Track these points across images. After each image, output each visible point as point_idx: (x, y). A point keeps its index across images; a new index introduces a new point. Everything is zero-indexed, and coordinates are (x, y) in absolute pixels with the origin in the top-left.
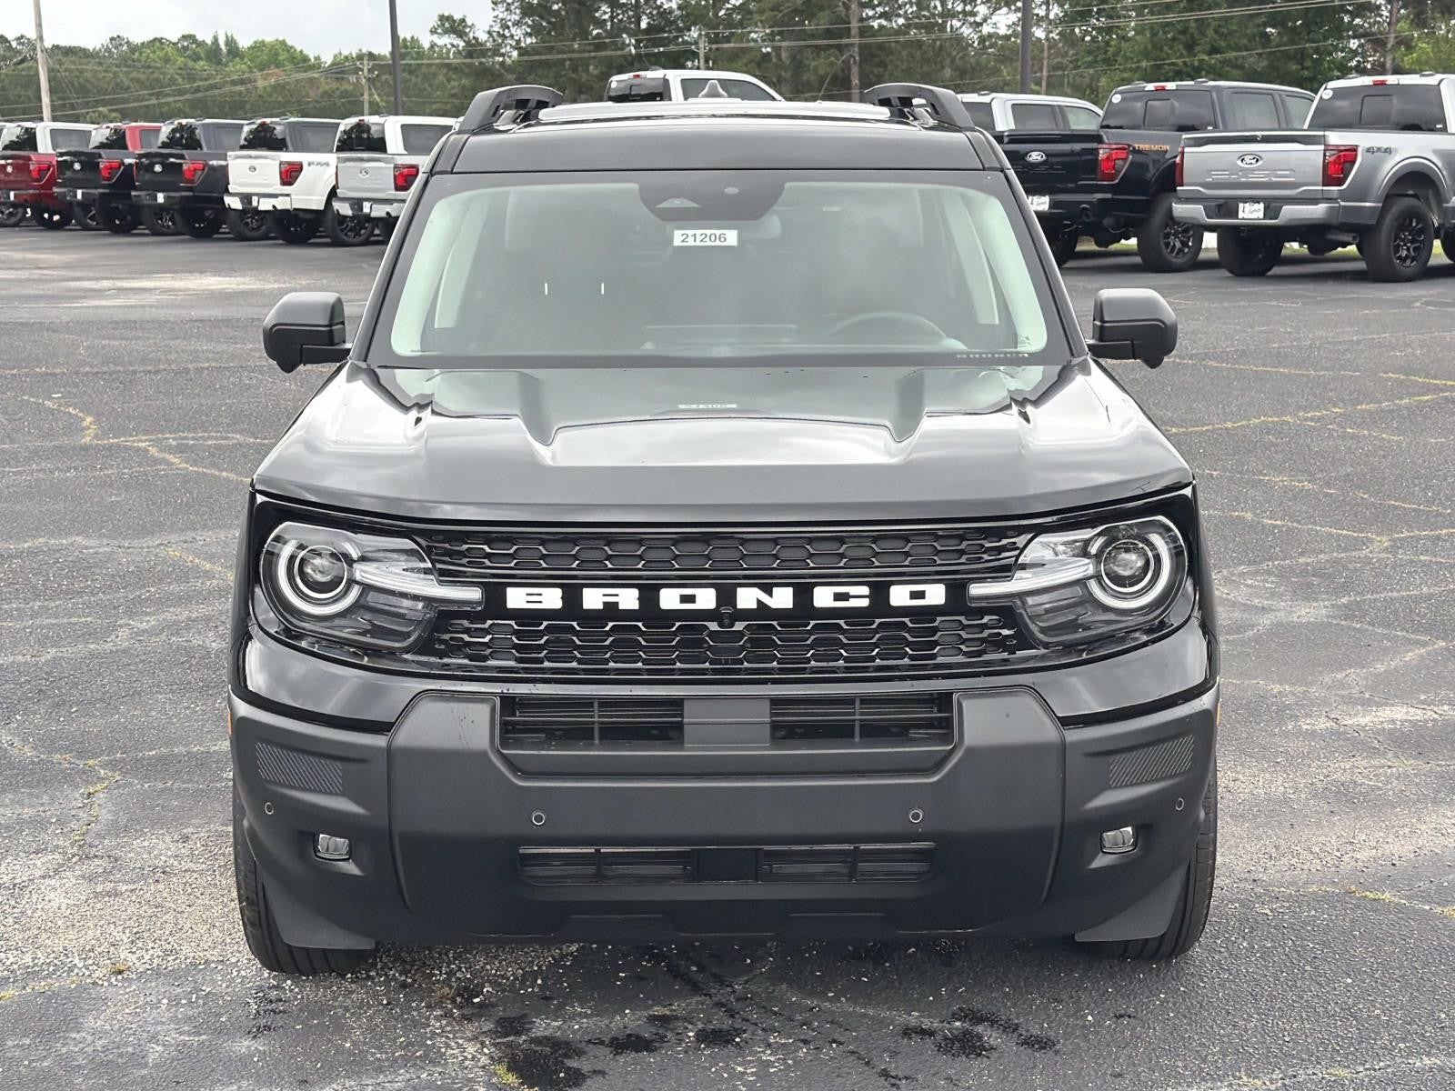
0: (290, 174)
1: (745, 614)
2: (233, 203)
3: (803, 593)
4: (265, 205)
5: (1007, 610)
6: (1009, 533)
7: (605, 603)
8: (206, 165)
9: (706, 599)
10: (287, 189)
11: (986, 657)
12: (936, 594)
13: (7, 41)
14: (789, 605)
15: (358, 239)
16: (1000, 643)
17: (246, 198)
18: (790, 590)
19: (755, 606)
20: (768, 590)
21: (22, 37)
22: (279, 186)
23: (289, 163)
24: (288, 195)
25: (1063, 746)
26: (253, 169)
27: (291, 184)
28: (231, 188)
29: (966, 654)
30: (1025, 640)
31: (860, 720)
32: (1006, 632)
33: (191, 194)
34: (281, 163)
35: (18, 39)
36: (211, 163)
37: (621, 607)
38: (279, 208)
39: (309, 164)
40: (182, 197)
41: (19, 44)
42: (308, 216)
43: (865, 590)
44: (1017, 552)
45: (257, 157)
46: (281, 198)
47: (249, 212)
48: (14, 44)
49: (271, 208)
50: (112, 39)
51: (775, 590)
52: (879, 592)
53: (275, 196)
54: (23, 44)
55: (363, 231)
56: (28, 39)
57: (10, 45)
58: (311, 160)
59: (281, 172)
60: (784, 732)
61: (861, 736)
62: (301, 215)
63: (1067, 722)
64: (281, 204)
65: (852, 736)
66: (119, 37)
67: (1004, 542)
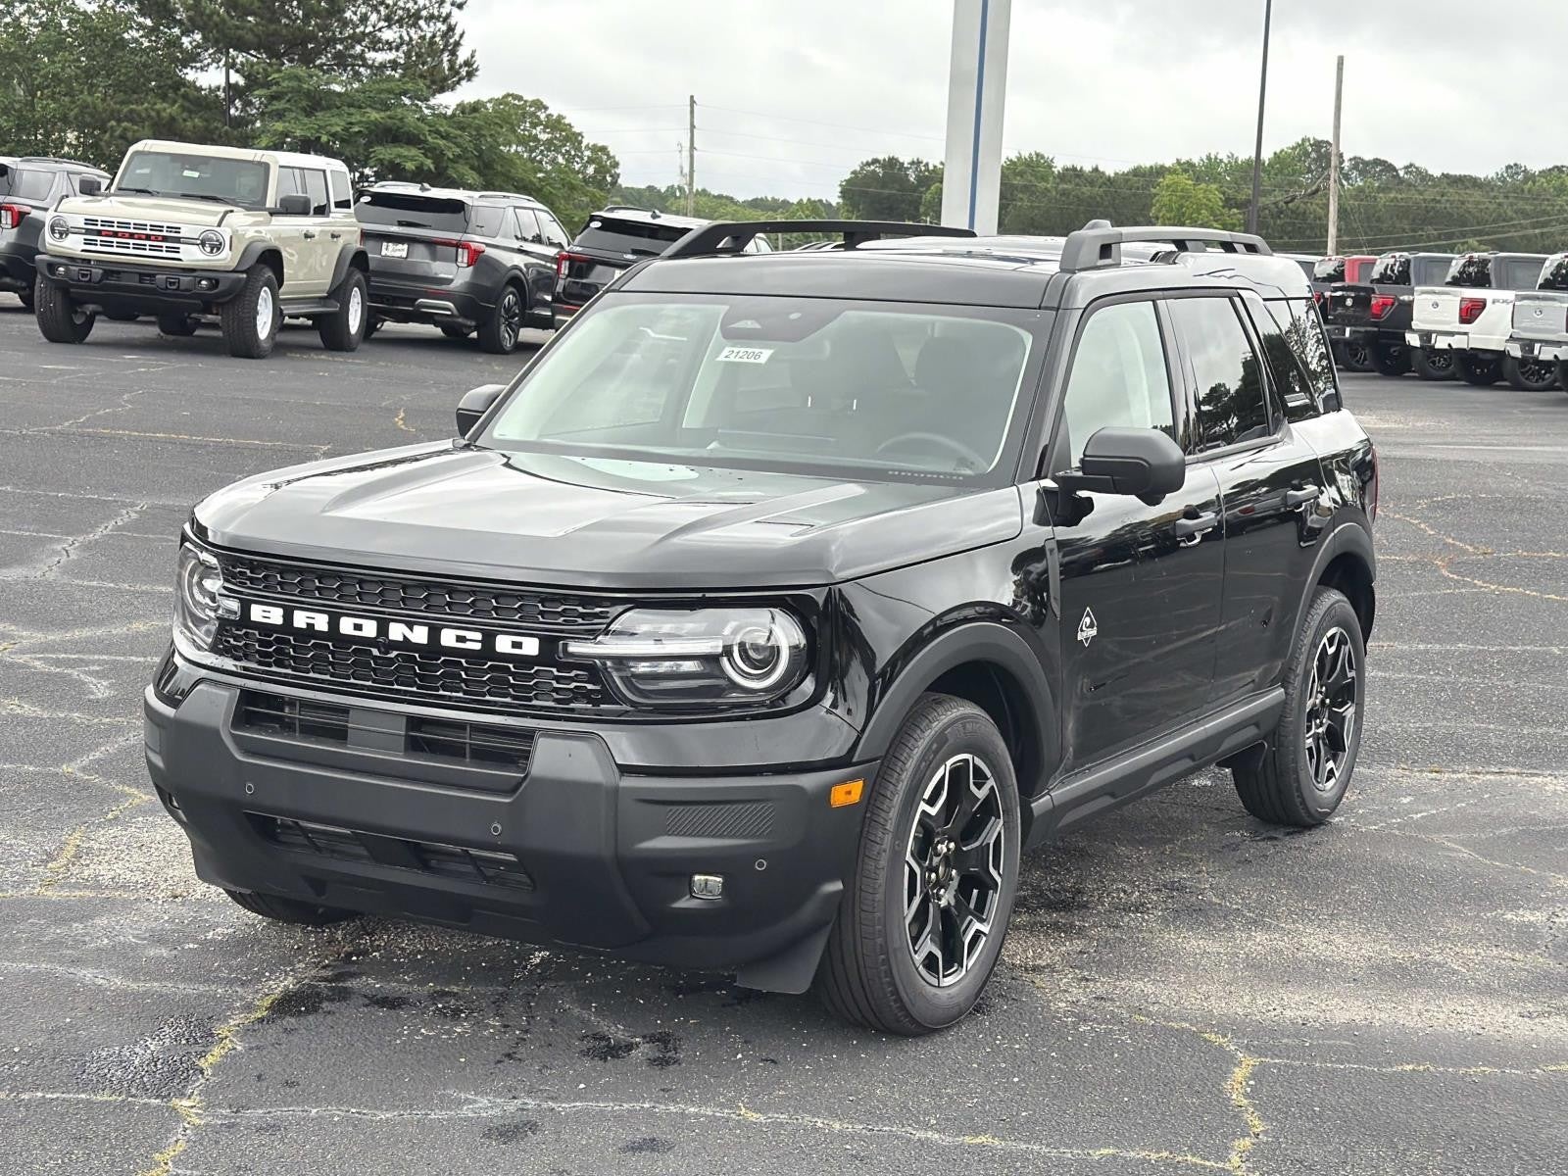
0: (1471, 312)
1: (395, 645)
2: (1413, 340)
3: (434, 633)
4: (1441, 343)
5: (591, 669)
6: (605, 604)
7: (308, 624)
8: (1396, 299)
9: (370, 629)
10: (1465, 327)
11: (572, 705)
12: (531, 647)
13: (1394, 169)
14: (425, 641)
15: (1541, 384)
16: (587, 696)
17: (1426, 336)
18: (426, 629)
19: (402, 639)
20: (410, 626)
21: (1411, 165)
22: (1458, 324)
23: (1472, 300)
24: (1466, 334)
25: (616, 791)
26: (1435, 305)
27: (1469, 322)
28: (1415, 325)
29: (556, 700)
30: (608, 695)
31: (471, 744)
32: (590, 687)
33: (1376, 329)
34: (1463, 300)
35: (1406, 168)
36: (1401, 298)
37: (317, 628)
38: (1454, 347)
39: (1494, 302)
40: (1366, 332)
41: (1406, 173)
42: (1489, 356)
43: (478, 636)
44: (608, 621)
45: (1439, 293)
46: (1457, 336)
47: (1428, 350)
48: (1401, 173)
49: (1446, 347)
50: (1509, 167)
51: (416, 627)
52: (489, 639)
53: (1452, 334)
54: (1411, 173)
55: (1548, 375)
56: (1417, 168)
57: (1398, 175)
58: (1496, 298)
59: (1461, 309)
60: (414, 746)
61: (472, 758)
62: (1481, 356)
63: (626, 770)
64: (1458, 342)
65: (464, 756)
66: (1516, 165)
67: (598, 610)
